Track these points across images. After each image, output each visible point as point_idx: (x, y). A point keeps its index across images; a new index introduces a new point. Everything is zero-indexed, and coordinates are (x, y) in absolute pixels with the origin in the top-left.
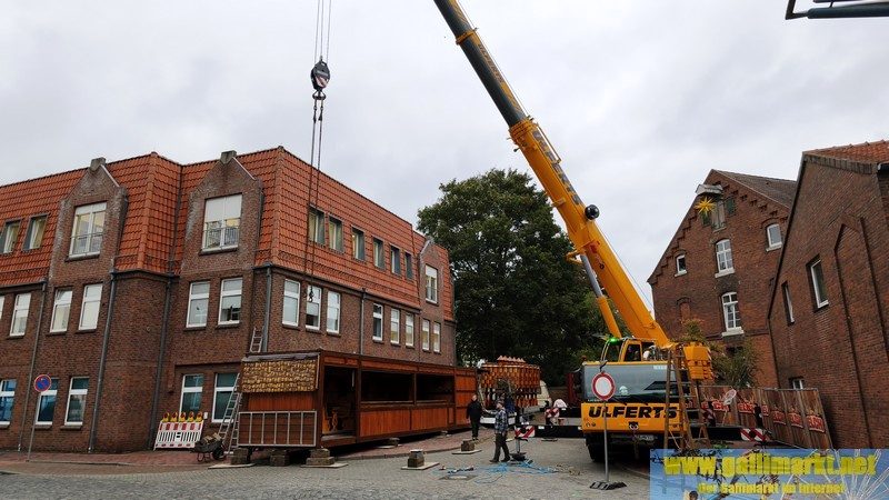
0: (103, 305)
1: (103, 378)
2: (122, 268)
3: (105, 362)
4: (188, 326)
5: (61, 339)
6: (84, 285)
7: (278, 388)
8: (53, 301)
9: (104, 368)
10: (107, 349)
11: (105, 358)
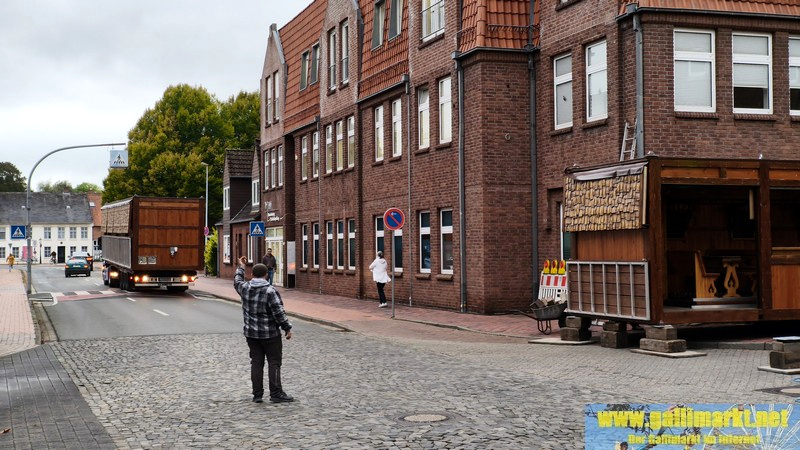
0: (454, 106)
1: (464, 210)
2: (466, 49)
3: (464, 187)
4: (558, 127)
5: (426, 158)
6: (438, 80)
7: (601, 224)
8: (417, 107)
9: (464, 197)
10: (464, 170)
11: (464, 181)
